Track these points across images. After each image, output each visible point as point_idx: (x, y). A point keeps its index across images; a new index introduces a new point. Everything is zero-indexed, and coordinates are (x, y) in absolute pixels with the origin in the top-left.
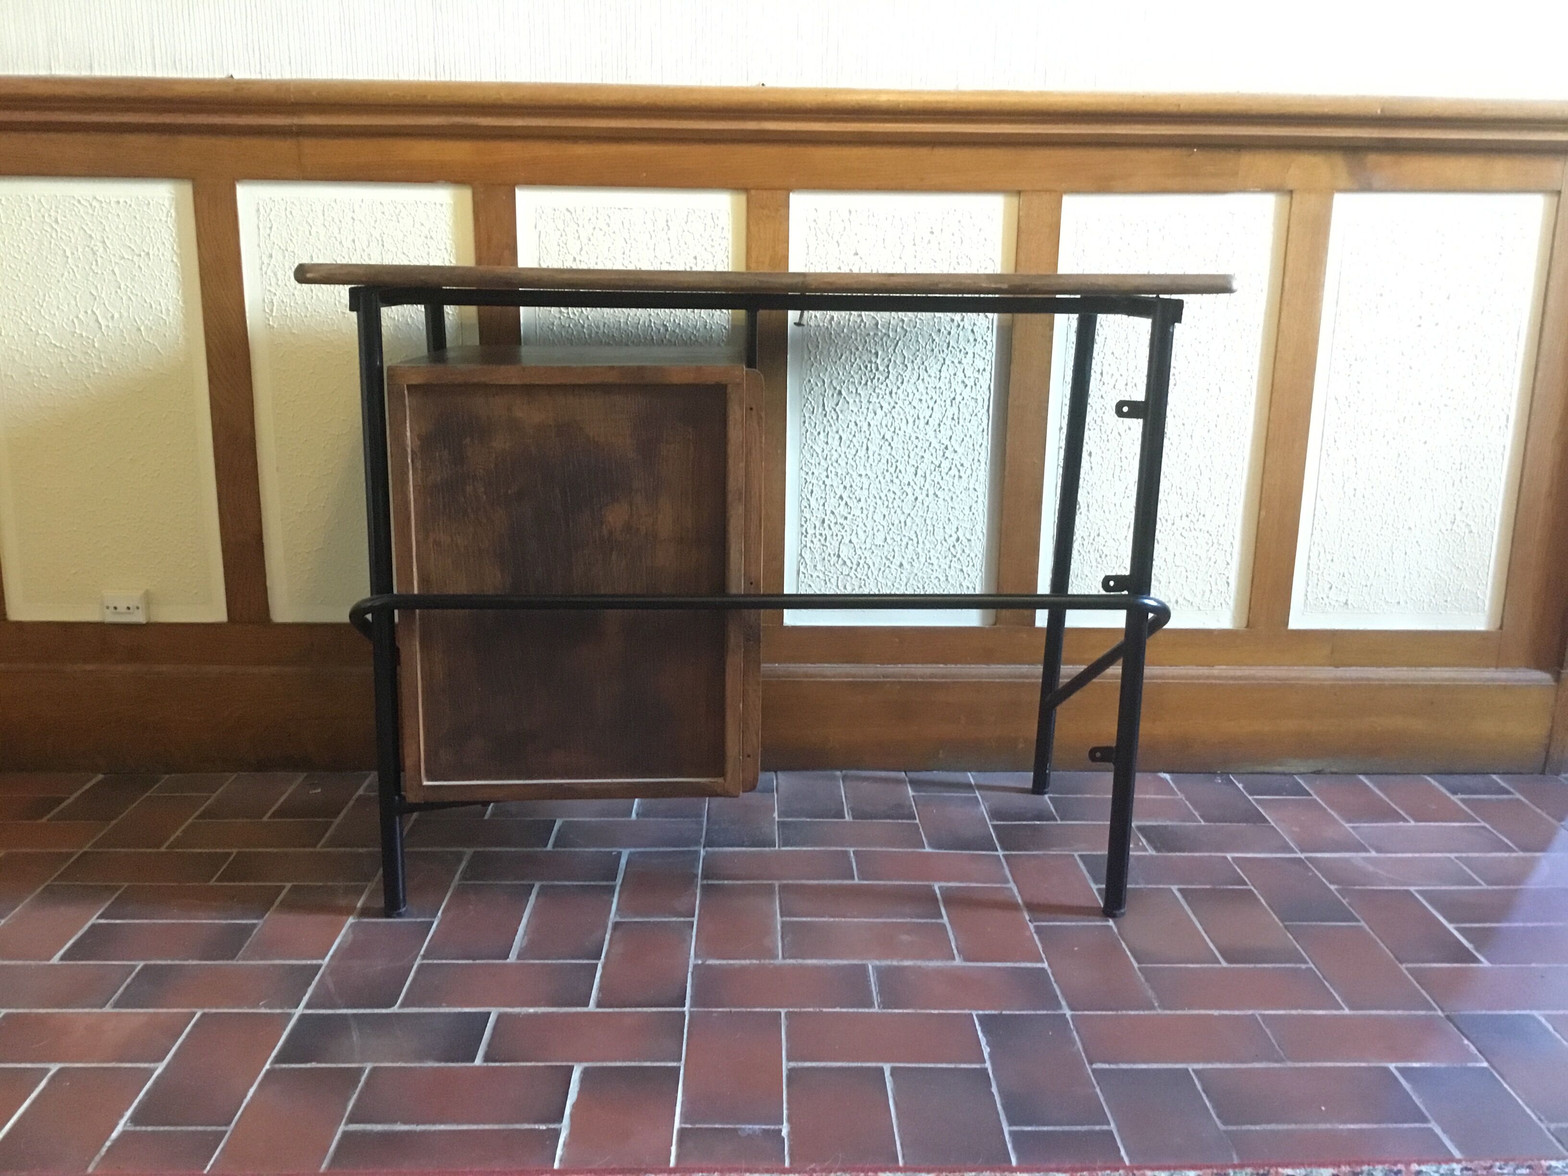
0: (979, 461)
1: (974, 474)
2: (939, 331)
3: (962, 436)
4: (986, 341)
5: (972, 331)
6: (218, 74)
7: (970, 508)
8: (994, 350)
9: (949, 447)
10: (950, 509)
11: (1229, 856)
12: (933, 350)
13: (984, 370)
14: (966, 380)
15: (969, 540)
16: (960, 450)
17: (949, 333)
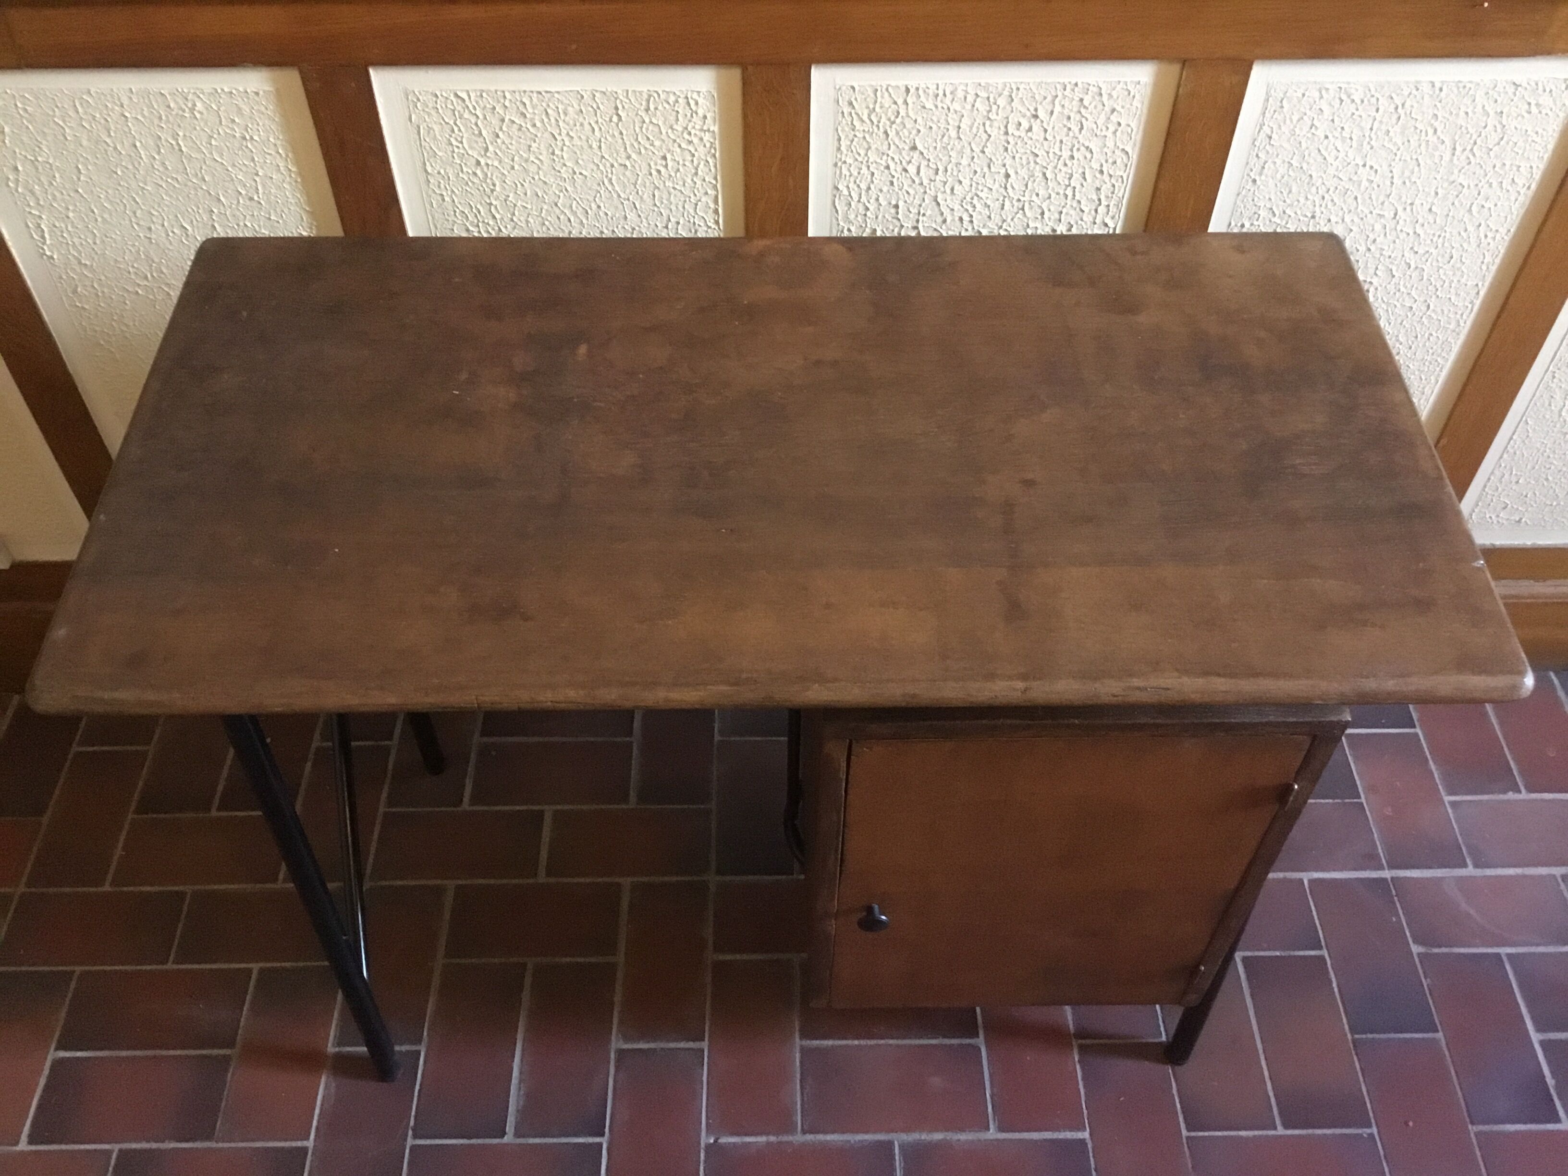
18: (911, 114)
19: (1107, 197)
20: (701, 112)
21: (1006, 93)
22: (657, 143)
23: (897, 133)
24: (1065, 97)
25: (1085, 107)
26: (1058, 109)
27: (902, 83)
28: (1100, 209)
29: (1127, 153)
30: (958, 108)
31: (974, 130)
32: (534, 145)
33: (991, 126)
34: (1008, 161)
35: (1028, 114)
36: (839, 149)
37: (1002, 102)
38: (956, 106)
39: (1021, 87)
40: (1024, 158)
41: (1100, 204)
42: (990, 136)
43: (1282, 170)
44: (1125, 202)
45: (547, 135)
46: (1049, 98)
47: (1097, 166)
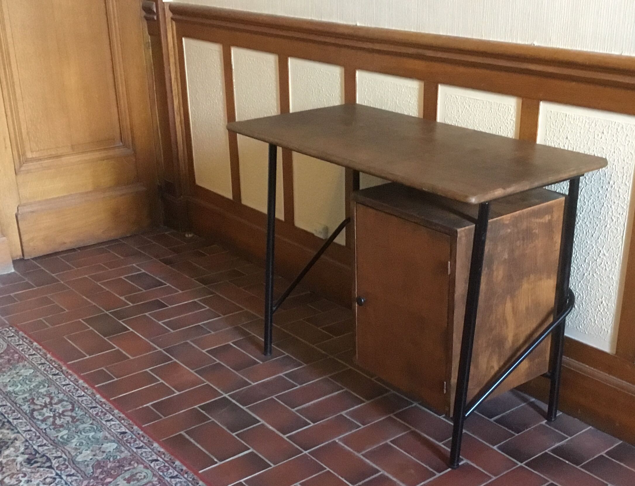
0: (616, 263)
1: (613, 270)
2: (602, 187)
3: (609, 247)
4: (624, 198)
5: (618, 191)
7: (610, 287)
8: (628, 204)
9: (602, 251)
10: (599, 285)
12: (598, 197)
13: (622, 214)
14: (613, 218)
15: (607, 305)
16: (607, 255)
17: (607, 190)
18: (567, 125)
19: (626, 172)
20: (511, 113)
21: (594, 122)
22: (500, 122)
23: (563, 131)
24: (612, 127)
25: (619, 132)
26: (610, 132)
27: (565, 112)
28: (624, 177)
29: (632, 154)
30: (581, 125)
31: (585, 135)
32: (470, 117)
33: (590, 134)
34: (595, 150)
35: (601, 132)
36: (546, 134)
37: (593, 125)
38: (580, 124)
39: (599, 120)
40: (600, 149)
41: (624, 175)
42: (589, 138)
45: (474, 114)
46: (607, 127)
47: (622, 158)
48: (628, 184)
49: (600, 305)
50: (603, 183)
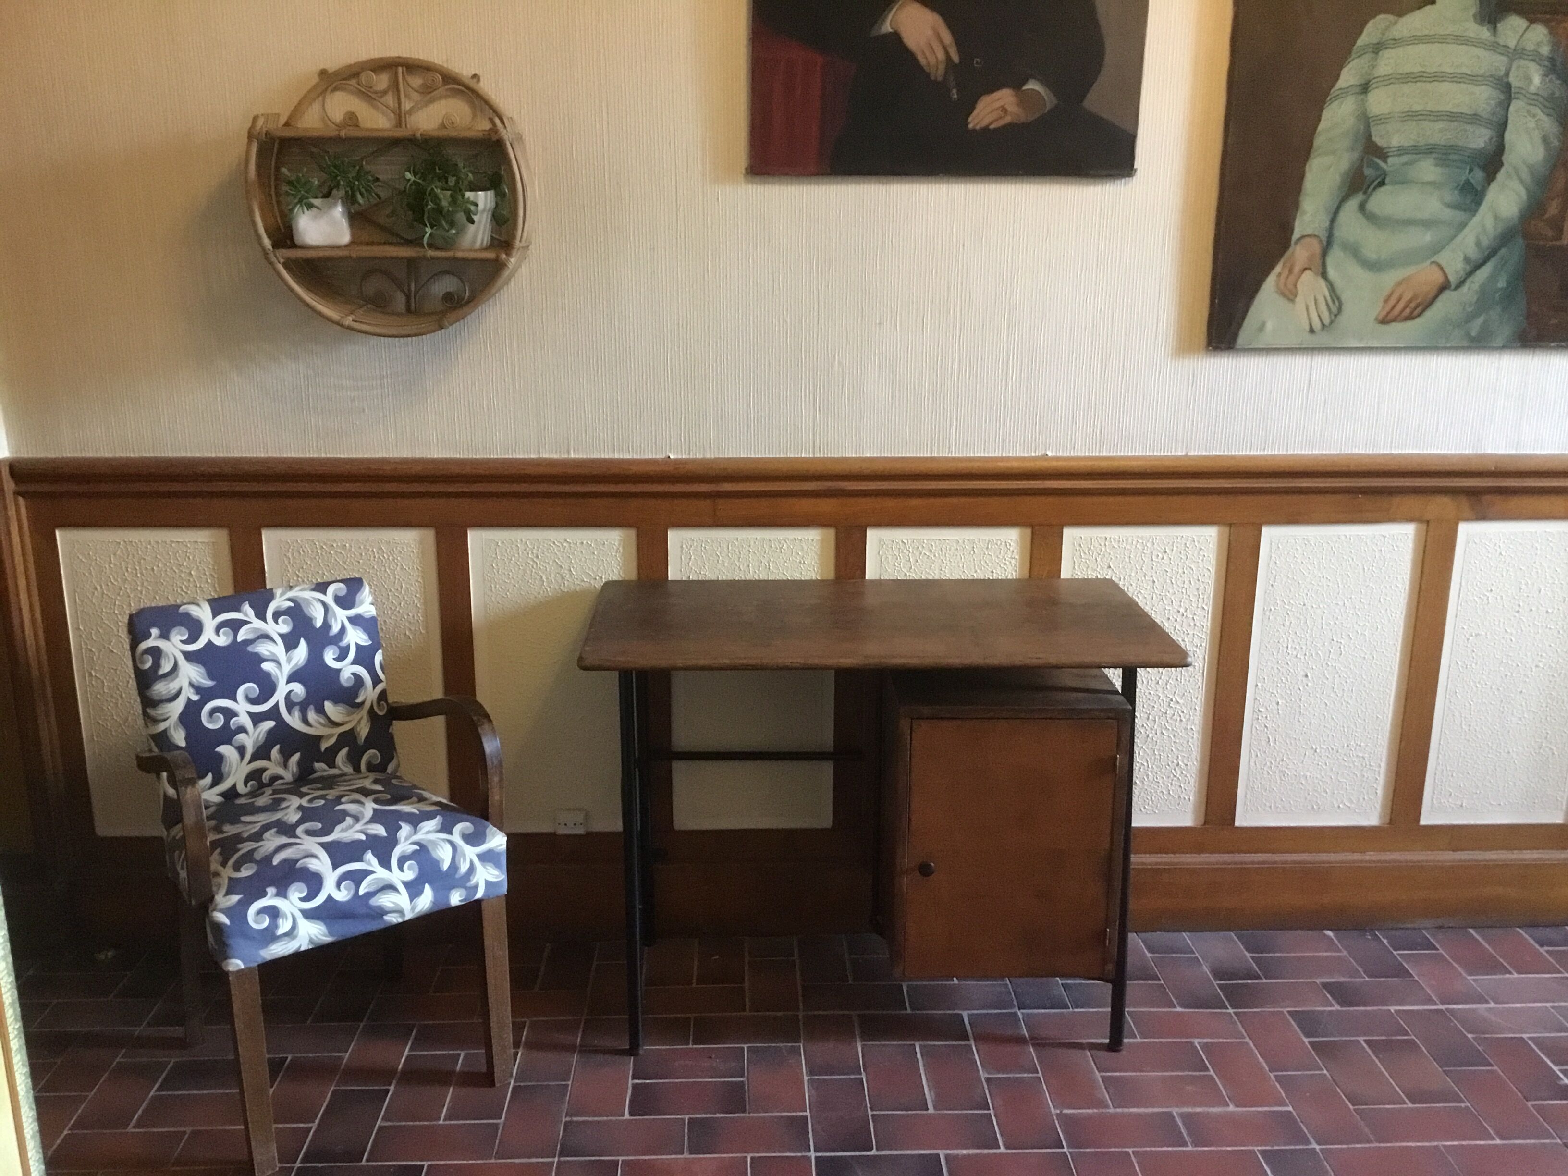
0: (1195, 709)
1: (1192, 718)
3: (1183, 692)
4: (1203, 626)
5: (1193, 619)
6: (660, 456)
7: (1188, 742)
8: (1208, 632)
9: (1174, 700)
10: (1173, 744)
11: (1393, 1009)
13: (1201, 646)
15: (1186, 765)
16: (1181, 701)
18: (1108, 551)
19: (1202, 593)
20: (1011, 549)
21: (1151, 541)
22: (990, 564)
23: (1101, 560)
24: (1178, 543)
25: (1188, 548)
26: (1175, 548)
27: (1103, 536)
28: (1200, 599)
29: (1210, 571)
31: (1137, 558)
32: (933, 565)
33: (1145, 556)
34: (1154, 575)
35: (1162, 551)
36: (1074, 568)
37: (1149, 545)
38: (1128, 547)
39: (1158, 538)
42: (1144, 561)
43: (1285, 579)
44: (1211, 596)
45: (940, 560)
46: (1171, 543)
47: (1196, 577)
48: (1206, 608)
49: (1175, 770)
50: (1169, 613)
